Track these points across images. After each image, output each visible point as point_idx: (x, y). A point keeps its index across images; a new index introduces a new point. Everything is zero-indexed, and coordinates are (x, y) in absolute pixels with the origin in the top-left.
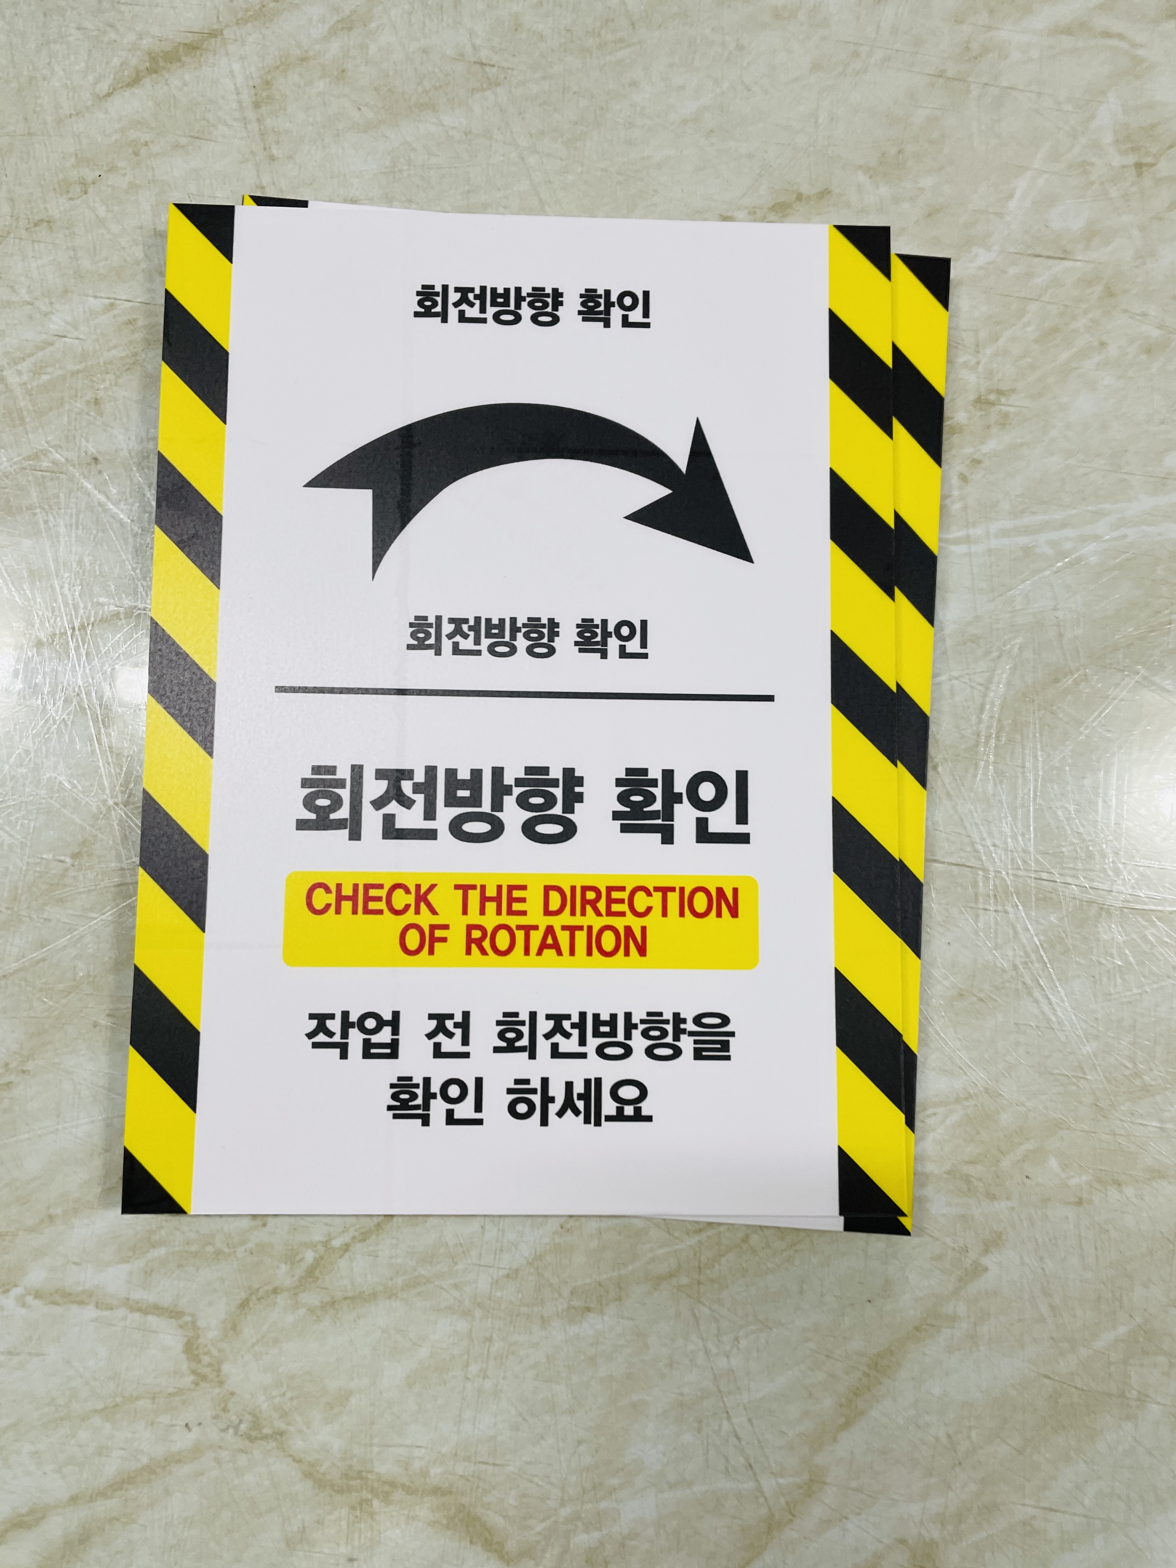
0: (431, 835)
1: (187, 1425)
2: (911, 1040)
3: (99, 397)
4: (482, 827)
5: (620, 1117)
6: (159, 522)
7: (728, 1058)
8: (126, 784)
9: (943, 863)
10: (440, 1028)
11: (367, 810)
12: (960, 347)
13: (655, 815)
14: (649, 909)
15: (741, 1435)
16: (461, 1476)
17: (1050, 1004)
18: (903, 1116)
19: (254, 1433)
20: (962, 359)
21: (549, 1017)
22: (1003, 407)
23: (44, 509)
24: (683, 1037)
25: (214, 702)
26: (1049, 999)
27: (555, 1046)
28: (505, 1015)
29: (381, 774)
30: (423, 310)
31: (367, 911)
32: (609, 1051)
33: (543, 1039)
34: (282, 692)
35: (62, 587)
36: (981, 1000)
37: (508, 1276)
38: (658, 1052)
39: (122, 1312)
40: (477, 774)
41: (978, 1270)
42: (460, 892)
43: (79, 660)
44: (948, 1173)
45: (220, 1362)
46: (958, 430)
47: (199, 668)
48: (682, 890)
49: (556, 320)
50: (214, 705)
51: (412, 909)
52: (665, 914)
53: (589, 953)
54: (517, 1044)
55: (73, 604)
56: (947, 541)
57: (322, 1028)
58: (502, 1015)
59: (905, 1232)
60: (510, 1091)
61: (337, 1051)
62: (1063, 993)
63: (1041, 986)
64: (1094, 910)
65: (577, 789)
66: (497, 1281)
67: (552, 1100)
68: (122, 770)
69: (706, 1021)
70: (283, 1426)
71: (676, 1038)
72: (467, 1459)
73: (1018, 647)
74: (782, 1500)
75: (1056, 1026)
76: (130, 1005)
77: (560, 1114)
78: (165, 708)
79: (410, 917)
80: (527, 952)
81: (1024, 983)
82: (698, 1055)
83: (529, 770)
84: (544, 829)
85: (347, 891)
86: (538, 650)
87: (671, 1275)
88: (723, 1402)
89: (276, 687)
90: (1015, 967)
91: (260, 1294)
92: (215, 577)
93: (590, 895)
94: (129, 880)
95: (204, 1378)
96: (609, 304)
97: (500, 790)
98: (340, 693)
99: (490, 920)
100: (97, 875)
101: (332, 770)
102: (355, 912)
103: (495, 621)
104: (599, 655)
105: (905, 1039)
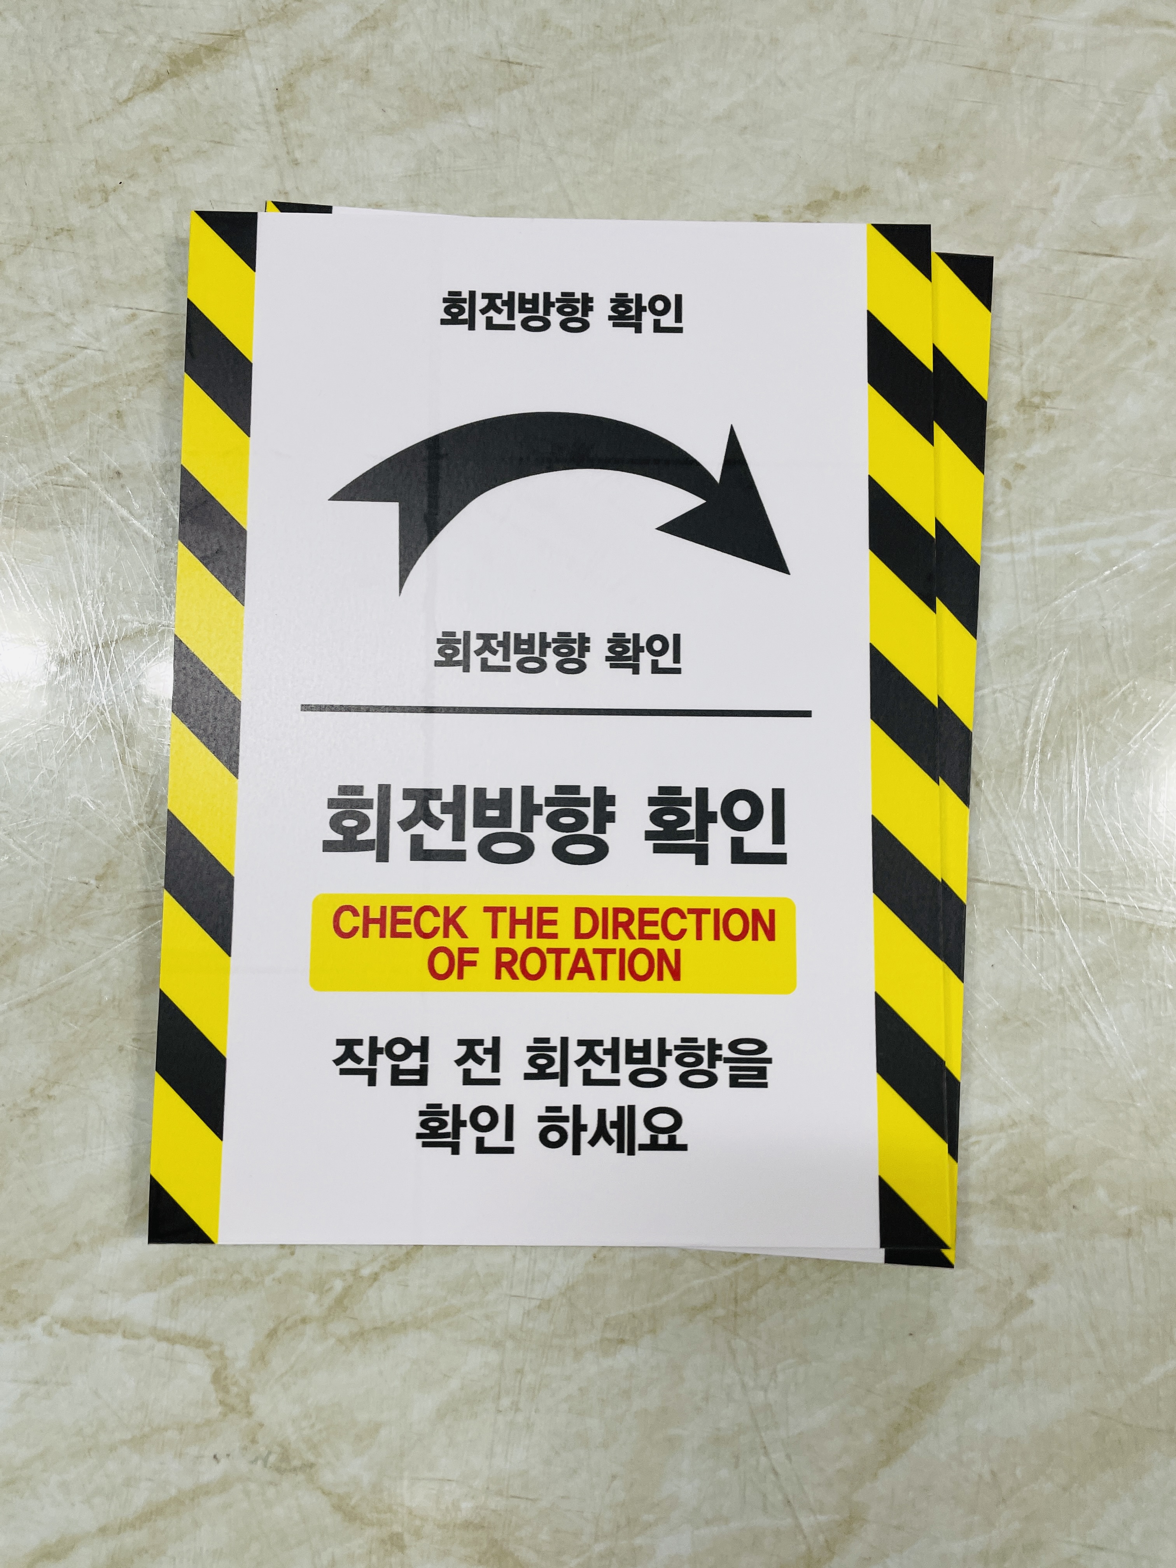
0: (460, 856)
1: (215, 1457)
2: (954, 1066)
3: (121, 409)
4: (512, 848)
5: (653, 1145)
6: (183, 537)
7: (765, 1085)
8: (151, 804)
9: (987, 882)
10: (470, 1055)
11: (395, 830)
12: (1003, 348)
13: (688, 834)
14: (683, 932)
15: (779, 1470)
16: (493, 1511)
17: (1098, 1028)
18: (946, 1146)
19: (284, 1465)
20: (1004, 362)
21: (581, 1043)
22: (1048, 411)
23: (66, 525)
24: (718, 1063)
25: (240, 722)
26: (1096, 1024)
27: (587, 1073)
28: (537, 1040)
29: (408, 794)
30: (450, 317)
31: (395, 934)
32: (643, 1078)
33: (575, 1065)
34: (308, 710)
35: (85, 604)
36: (1026, 1024)
37: (539, 1307)
38: (693, 1079)
39: (149, 1341)
40: (506, 793)
41: (1024, 1303)
42: (489, 915)
43: (103, 678)
44: (992, 1202)
45: (248, 1393)
46: (1001, 433)
47: (223, 686)
48: (717, 912)
49: (585, 326)
50: (239, 725)
51: (441, 932)
52: (699, 937)
53: (622, 977)
54: (548, 1071)
55: (97, 622)
56: (990, 549)
57: (349, 1054)
58: (532, 1040)
59: (948, 1264)
60: (541, 1119)
61: (366, 1078)
62: (1111, 1018)
63: (1089, 1011)
64: (1143, 931)
65: (609, 809)
66: (529, 1312)
67: (584, 1128)
68: (146, 790)
69: (742, 1047)
70: (312, 1458)
71: (712, 1065)
72: (499, 1493)
73: (1063, 658)
74: (821, 1538)
75: (1104, 1052)
76: (156, 1030)
77: (593, 1142)
78: (189, 728)
79: (438, 940)
80: (558, 976)
81: (1071, 1007)
82: (734, 1082)
83: (559, 789)
84: (574, 849)
85: (375, 914)
86: (568, 666)
87: (706, 1307)
88: (761, 1437)
89: (302, 705)
90: (1061, 990)
91: (289, 1322)
92: (239, 594)
93: (623, 918)
94: (154, 901)
95: (233, 1409)
96: (640, 309)
97: (530, 810)
98: (367, 711)
99: (520, 944)
100: (122, 897)
101: (359, 790)
102: (383, 935)
103: (524, 637)
104: (631, 670)
105: (948, 1065)
